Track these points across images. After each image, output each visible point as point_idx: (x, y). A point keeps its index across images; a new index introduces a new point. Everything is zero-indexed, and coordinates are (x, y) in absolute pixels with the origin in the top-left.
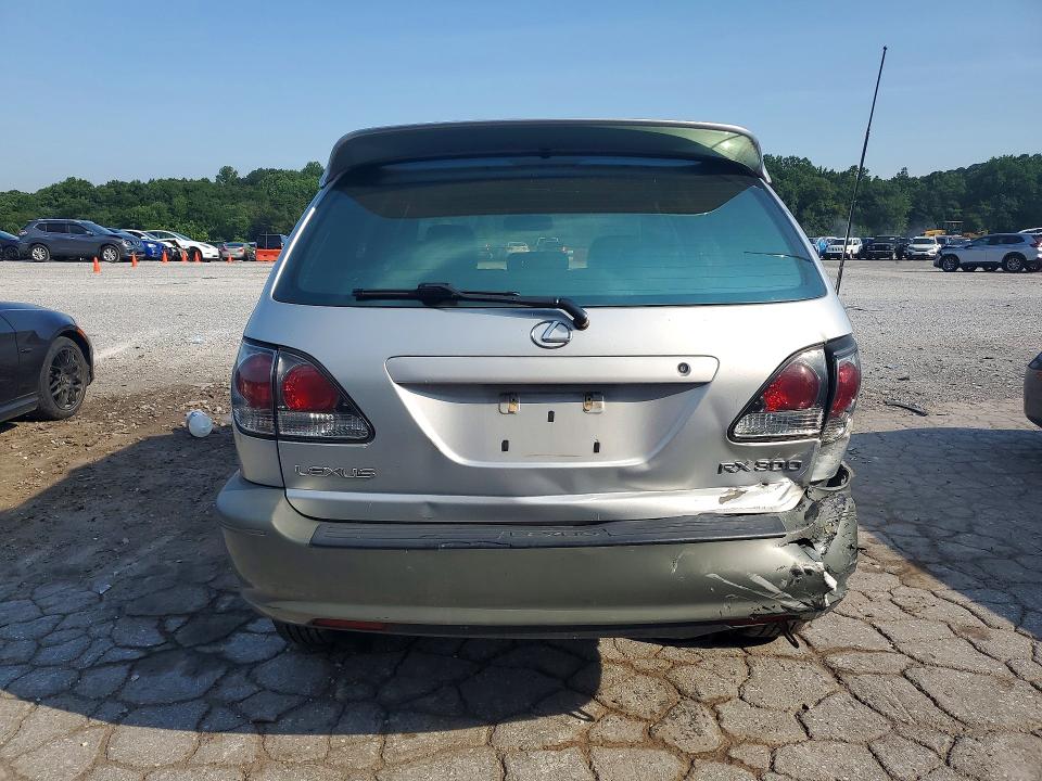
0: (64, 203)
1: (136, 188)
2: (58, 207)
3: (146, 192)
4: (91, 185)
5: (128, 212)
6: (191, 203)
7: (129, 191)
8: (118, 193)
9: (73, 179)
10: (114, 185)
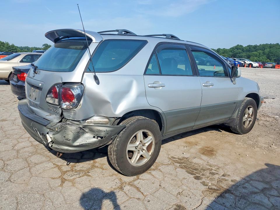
0: (235, 51)
1: (255, 47)
2: (233, 52)
3: (257, 48)
4: (243, 46)
5: (250, 54)
6: (270, 51)
7: (253, 48)
8: (250, 48)
9: (238, 45)
10: (249, 46)
